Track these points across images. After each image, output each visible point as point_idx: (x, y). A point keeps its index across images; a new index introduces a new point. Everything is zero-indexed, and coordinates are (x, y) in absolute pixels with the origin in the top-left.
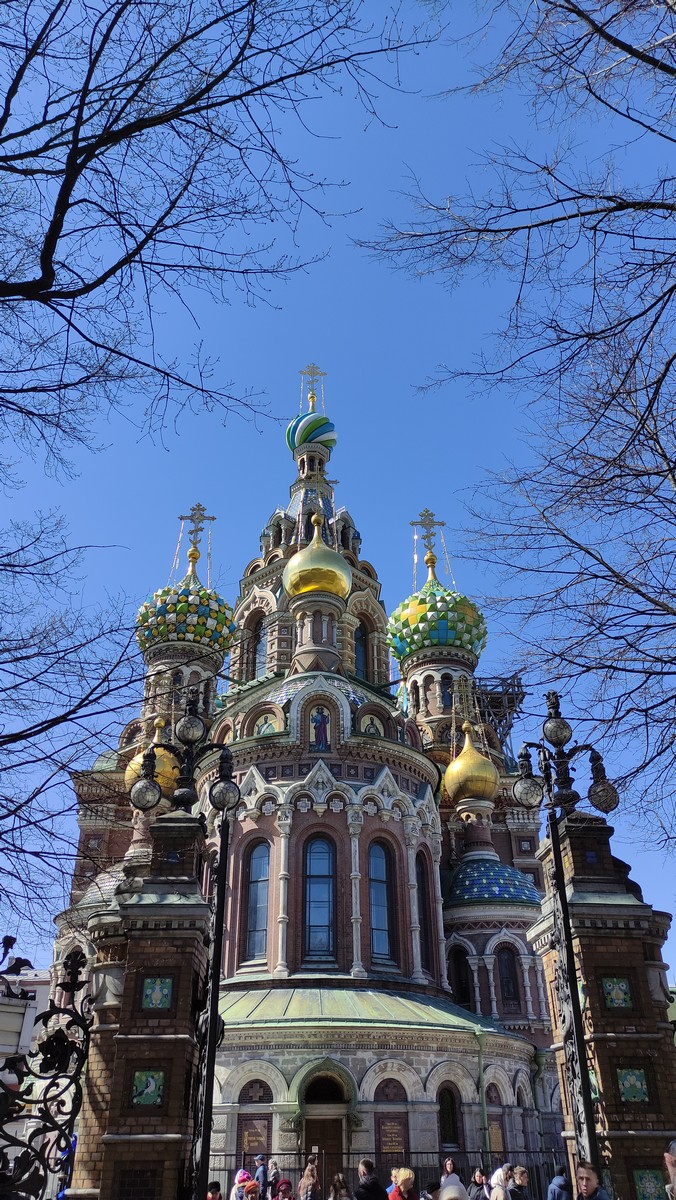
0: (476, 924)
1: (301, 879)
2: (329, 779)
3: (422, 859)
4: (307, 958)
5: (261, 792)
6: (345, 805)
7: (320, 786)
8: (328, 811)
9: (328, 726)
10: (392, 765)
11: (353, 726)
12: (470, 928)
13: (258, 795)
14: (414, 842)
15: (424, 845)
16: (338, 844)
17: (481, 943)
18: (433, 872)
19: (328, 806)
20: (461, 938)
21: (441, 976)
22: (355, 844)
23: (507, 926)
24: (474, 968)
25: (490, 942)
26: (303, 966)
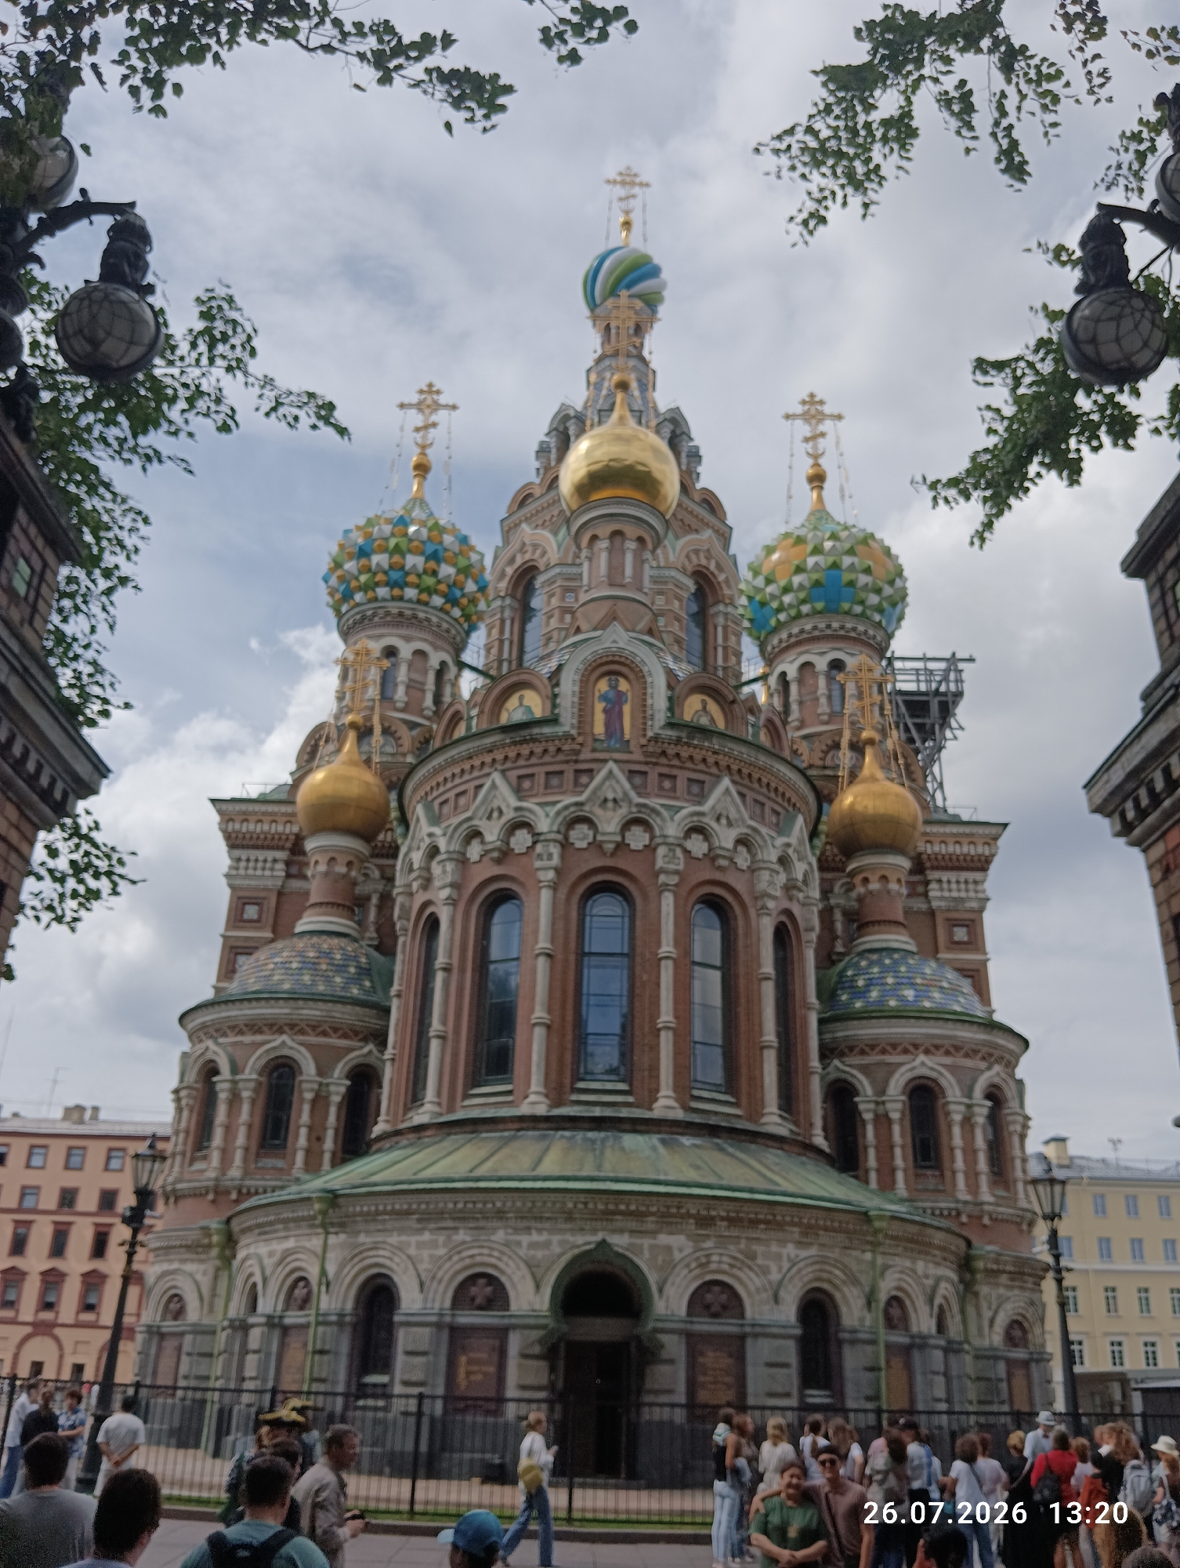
0: (873, 1047)
1: (572, 958)
2: (625, 794)
3: (783, 936)
4: (581, 1085)
5: (509, 815)
6: (652, 838)
7: (610, 805)
8: (621, 846)
9: (627, 709)
10: (737, 778)
11: (671, 709)
12: (863, 1053)
13: (504, 819)
14: (771, 904)
15: (788, 913)
16: (639, 901)
17: (881, 1078)
18: (802, 959)
19: (623, 837)
20: (846, 1068)
21: (811, 1125)
22: (668, 902)
23: (927, 1052)
24: (868, 1116)
25: (897, 1075)
26: (574, 1097)
